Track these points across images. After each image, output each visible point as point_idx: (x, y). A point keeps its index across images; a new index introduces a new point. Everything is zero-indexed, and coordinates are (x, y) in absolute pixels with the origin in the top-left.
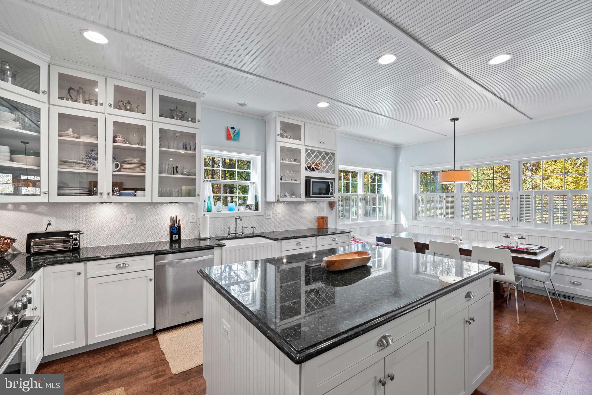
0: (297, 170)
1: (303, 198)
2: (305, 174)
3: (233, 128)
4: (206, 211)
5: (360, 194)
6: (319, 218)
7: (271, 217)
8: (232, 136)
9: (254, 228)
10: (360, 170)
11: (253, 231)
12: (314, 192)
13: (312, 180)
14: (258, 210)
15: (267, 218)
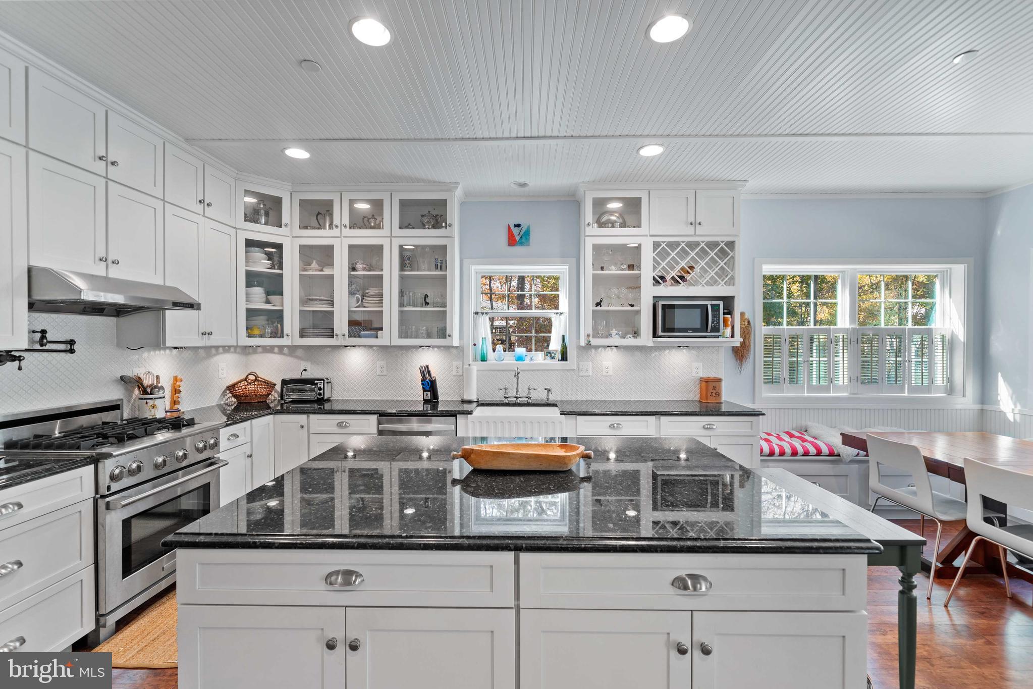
1: (646, 338)
2: (648, 292)
3: (518, 226)
4: (479, 358)
5: (841, 330)
6: (702, 380)
7: (589, 373)
8: (518, 238)
9: (549, 390)
10: (843, 272)
11: (548, 396)
12: (668, 326)
14: (567, 360)
15: (581, 374)
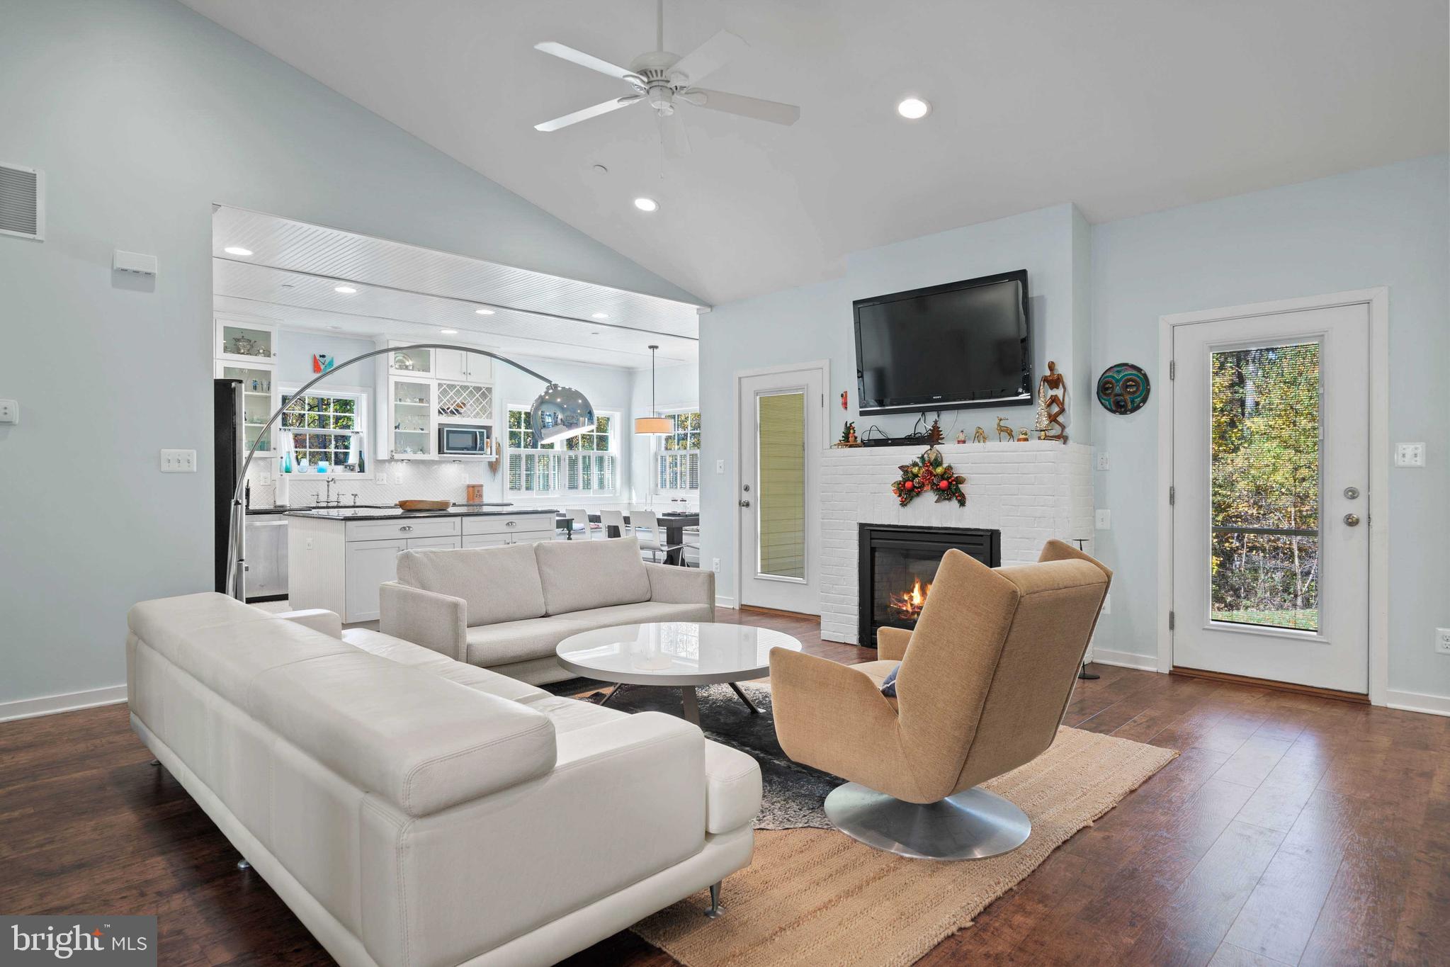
0: (424, 414)
1: (433, 454)
2: (435, 420)
3: (323, 356)
4: (284, 471)
5: (557, 452)
6: (469, 486)
7: (385, 482)
8: (323, 367)
9: (355, 495)
11: (354, 500)
12: (450, 446)
13: (446, 429)
14: (363, 472)
15: (378, 483)
